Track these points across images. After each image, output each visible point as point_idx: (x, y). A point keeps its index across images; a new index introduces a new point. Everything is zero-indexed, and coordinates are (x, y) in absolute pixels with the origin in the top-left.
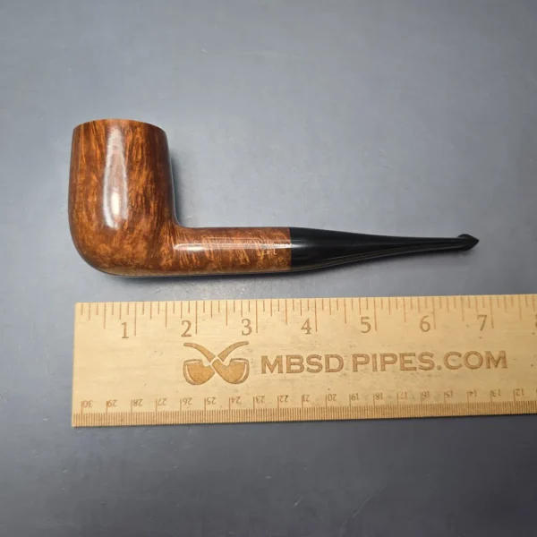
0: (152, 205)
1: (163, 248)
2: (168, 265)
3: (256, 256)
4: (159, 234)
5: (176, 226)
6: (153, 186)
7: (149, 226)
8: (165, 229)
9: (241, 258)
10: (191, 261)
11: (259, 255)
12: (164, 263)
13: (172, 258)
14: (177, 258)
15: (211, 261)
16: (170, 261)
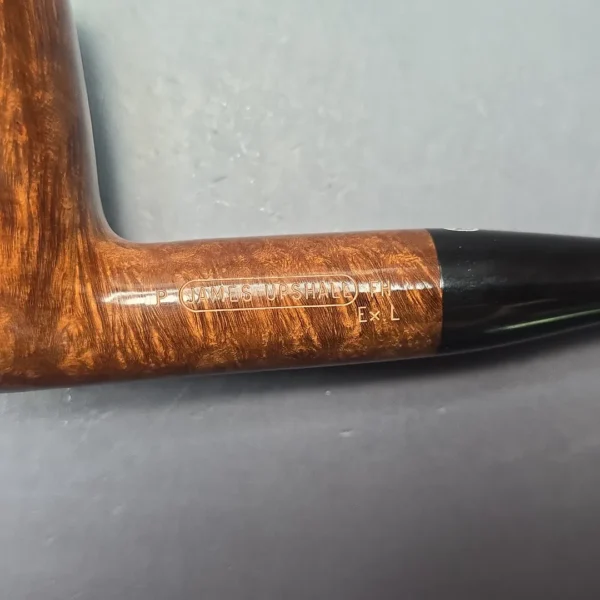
0: (22, 197)
1: (64, 321)
2: (83, 364)
3: (340, 327)
4: (47, 280)
5: (101, 247)
6: (23, 138)
7: (15, 262)
8: (66, 261)
9: (296, 334)
10: (150, 352)
11: (348, 323)
12: (70, 359)
13: (92, 345)
14: (106, 345)
15: (209, 349)
16: (89, 354)
